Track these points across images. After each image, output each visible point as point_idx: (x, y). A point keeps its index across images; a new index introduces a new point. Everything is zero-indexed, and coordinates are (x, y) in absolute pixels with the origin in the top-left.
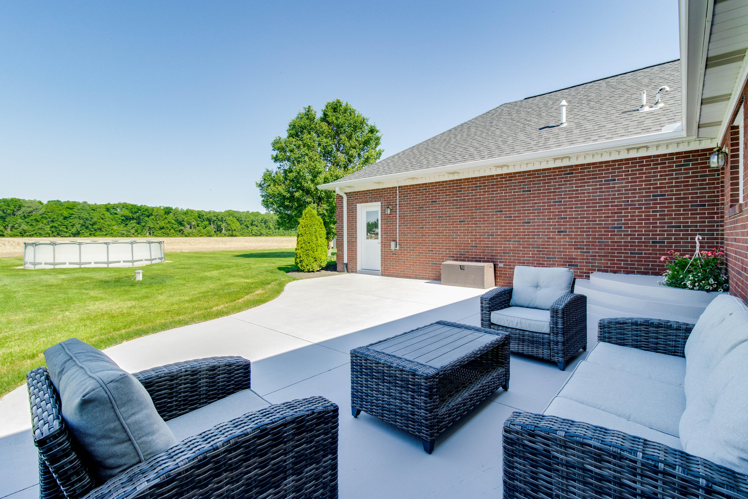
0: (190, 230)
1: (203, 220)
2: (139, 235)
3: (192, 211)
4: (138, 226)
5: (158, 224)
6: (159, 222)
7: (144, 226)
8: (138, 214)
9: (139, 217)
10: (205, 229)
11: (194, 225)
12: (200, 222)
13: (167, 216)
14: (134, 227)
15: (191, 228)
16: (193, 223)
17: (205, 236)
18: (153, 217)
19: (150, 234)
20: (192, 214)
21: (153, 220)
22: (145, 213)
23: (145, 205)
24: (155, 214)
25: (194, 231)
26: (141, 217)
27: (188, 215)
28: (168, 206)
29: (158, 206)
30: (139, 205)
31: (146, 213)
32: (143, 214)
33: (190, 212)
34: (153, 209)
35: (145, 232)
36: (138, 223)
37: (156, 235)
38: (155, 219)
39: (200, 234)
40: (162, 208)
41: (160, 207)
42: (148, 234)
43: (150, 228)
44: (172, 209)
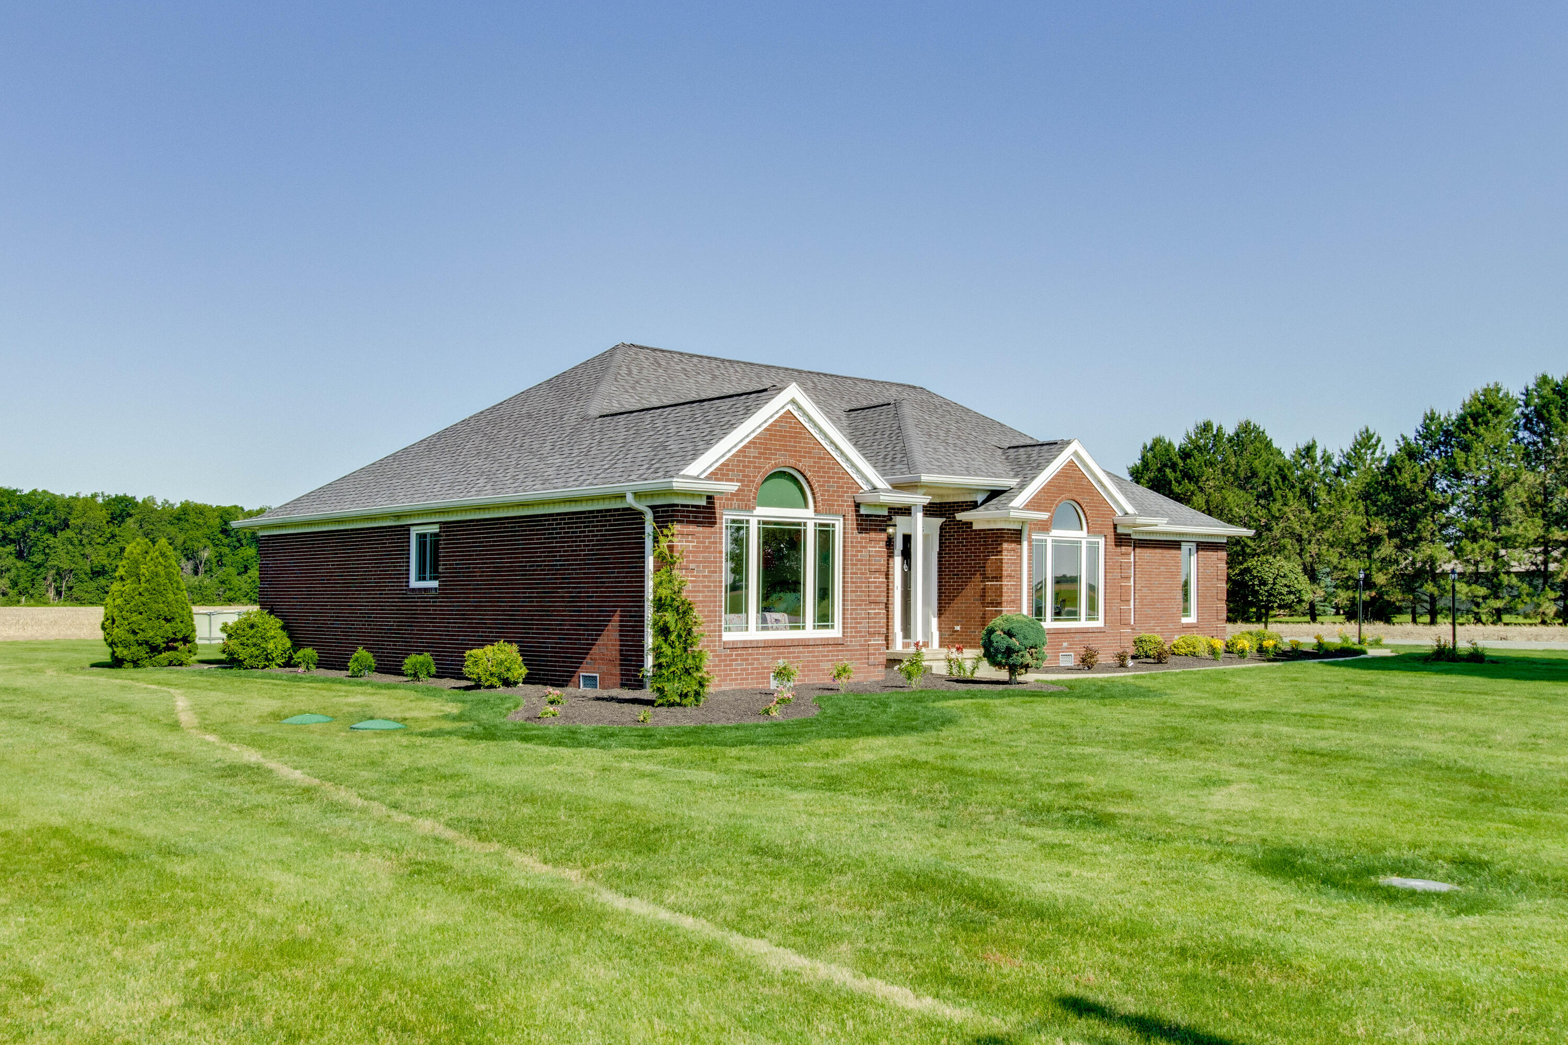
0: (195, 581)
1: (239, 541)
2: (23, 599)
3: (201, 511)
4: (20, 564)
5: (85, 556)
6: (88, 550)
7: (38, 566)
8: (20, 523)
9: (23, 534)
10: (245, 577)
11: (208, 560)
12: (227, 550)
13: (117, 530)
14: (8, 570)
15: (196, 573)
16: (205, 554)
17: (244, 600)
18: (69, 533)
19: (59, 593)
20: (201, 521)
21: (72, 543)
22: (44, 518)
23: (45, 492)
24: (79, 522)
25: (207, 582)
26: (33, 535)
27: (187, 526)
28: (121, 494)
29: (86, 493)
30: (26, 491)
31: (49, 519)
32: (37, 522)
33: (192, 514)
34: (70, 504)
35: (42, 589)
36: (20, 555)
37: (77, 599)
38: (76, 542)
39: (229, 594)
40: (100, 500)
41: (94, 496)
42: (52, 594)
43: (60, 574)
44: (136, 504)
